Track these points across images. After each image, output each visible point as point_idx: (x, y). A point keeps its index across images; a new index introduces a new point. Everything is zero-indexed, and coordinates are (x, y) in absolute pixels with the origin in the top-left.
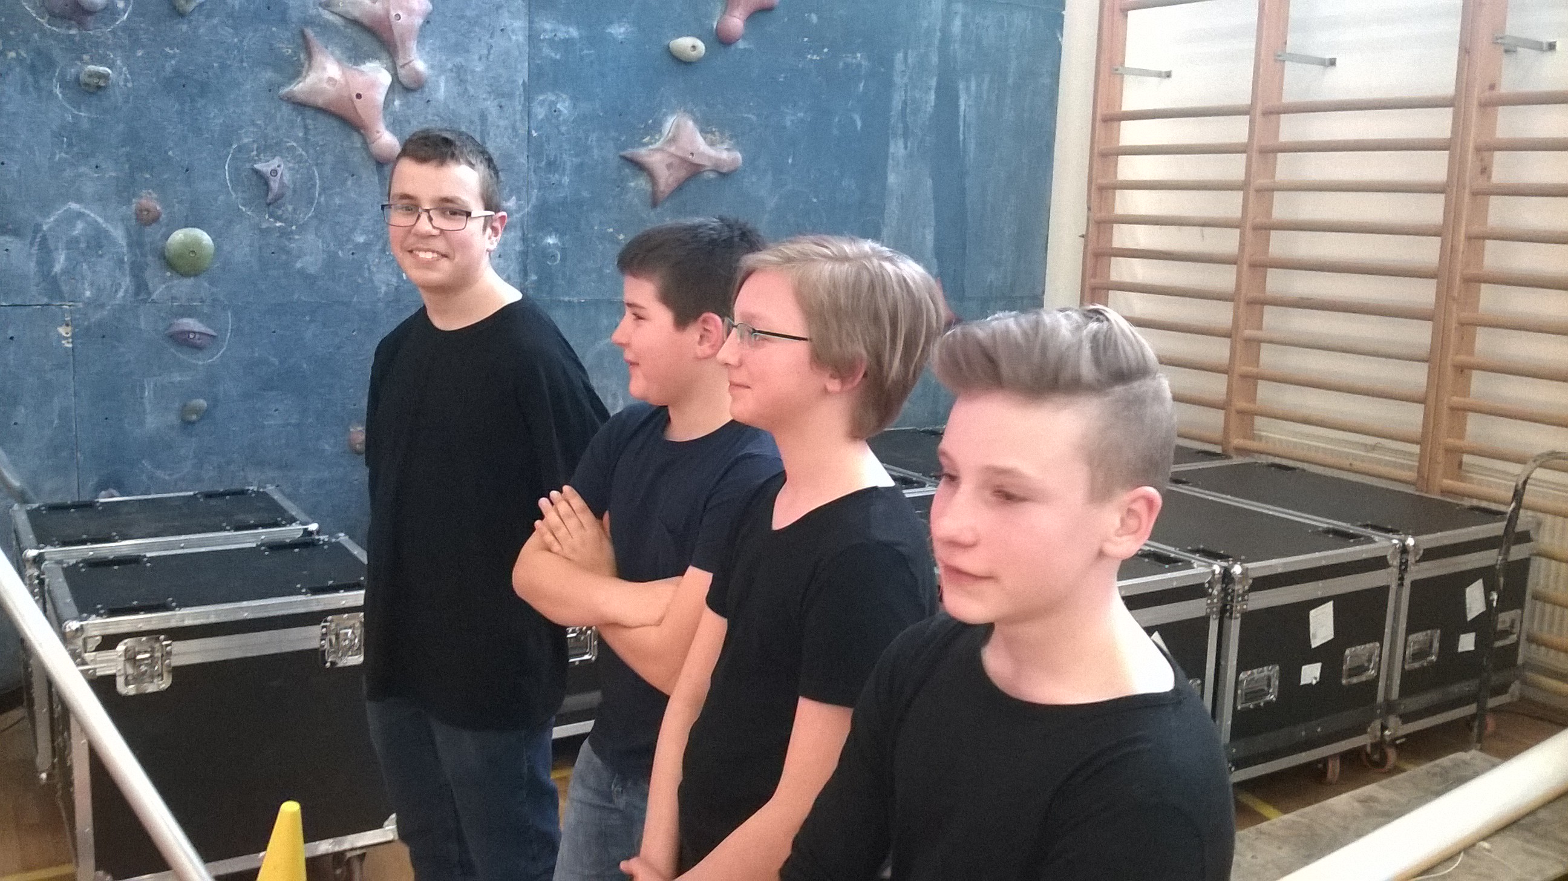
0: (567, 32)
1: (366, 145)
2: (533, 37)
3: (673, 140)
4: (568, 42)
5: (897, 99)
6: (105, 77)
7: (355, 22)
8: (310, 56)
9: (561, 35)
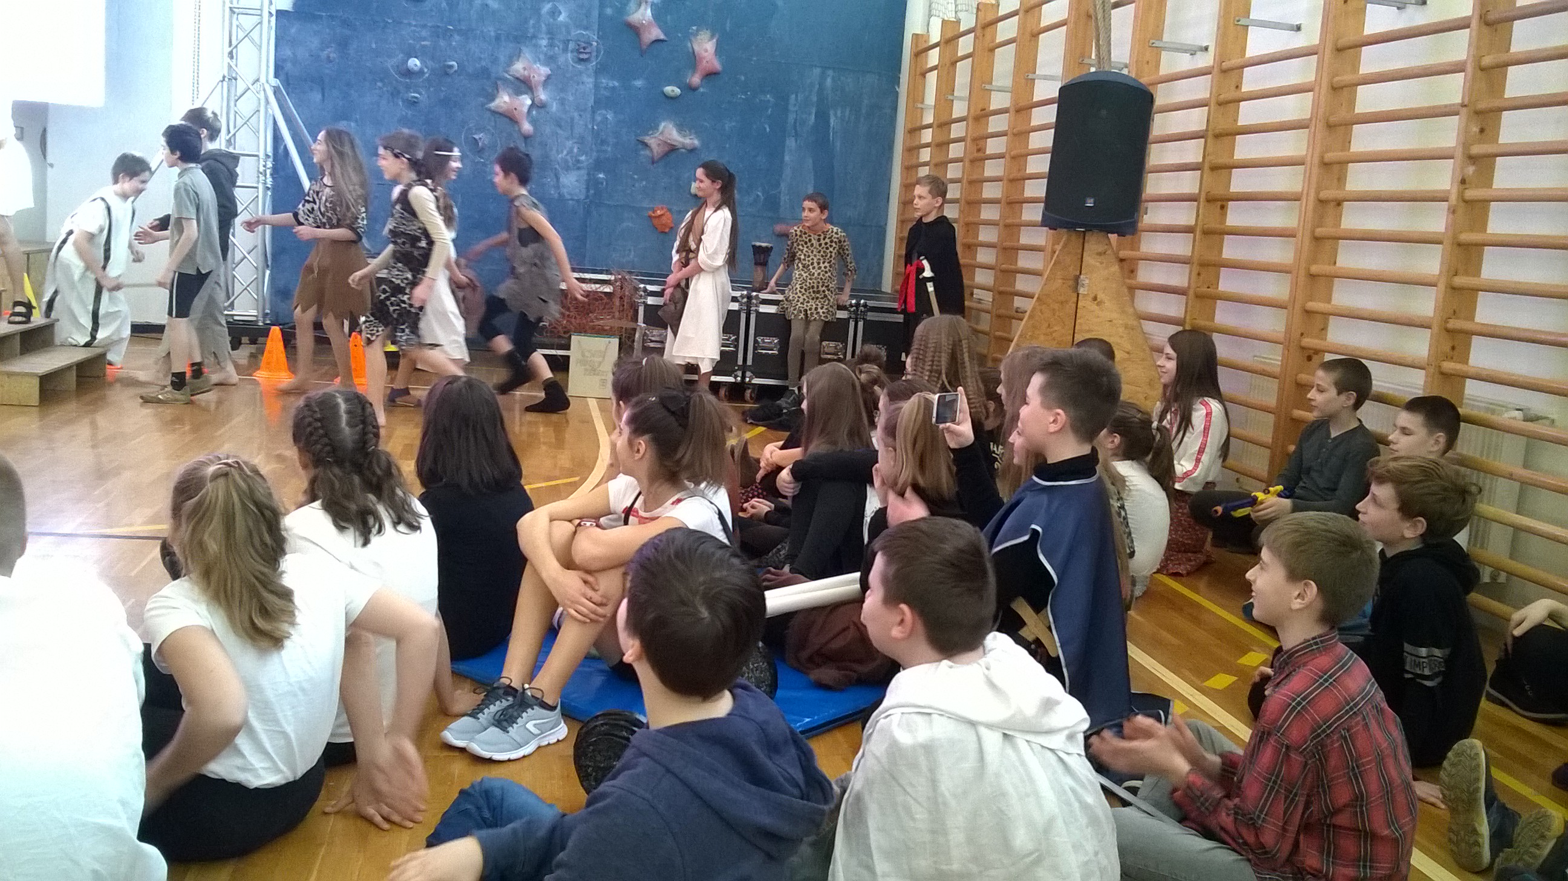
0: (613, 83)
1: (520, 130)
2: (597, 86)
3: (662, 133)
4: (614, 88)
5: (791, 117)
6: (416, 98)
7: (517, 78)
8: (498, 92)
9: (611, 85)
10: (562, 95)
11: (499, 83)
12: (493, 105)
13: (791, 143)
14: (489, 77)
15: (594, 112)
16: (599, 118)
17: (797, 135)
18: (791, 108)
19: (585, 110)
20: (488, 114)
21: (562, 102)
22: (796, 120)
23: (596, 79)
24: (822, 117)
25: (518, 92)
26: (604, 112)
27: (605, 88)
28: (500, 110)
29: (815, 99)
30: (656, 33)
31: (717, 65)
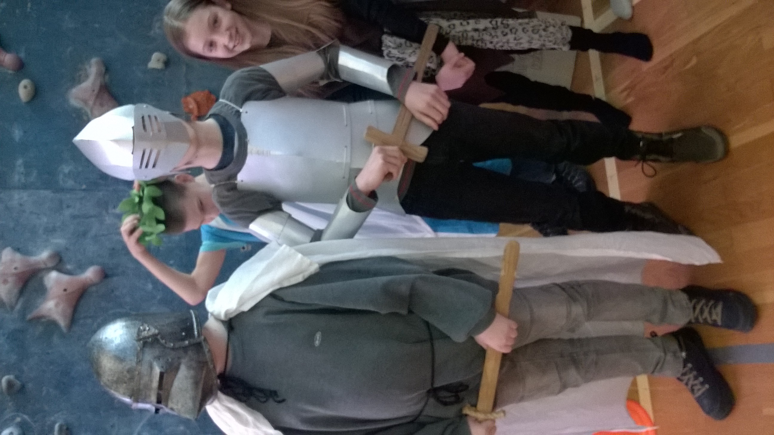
0: (20, 166)
2: (25, 187)
3: (85, 102)
4: (27, 165)
6: (61, 427)
7: (20, 291)
8: (43, 317)
9: (22, 169)
10: (41, 231)
11: (29, 317)
12: (62, 323)
14: (22, 331)
15: (62, 190)
16: (70, 183)
19: (61, 202)
20: (76, 328)
21: (51, 231)
23: (14, 188)
25: (42, 291)
26: (61, 176)
27: (27, 174)
28: (69, 311)
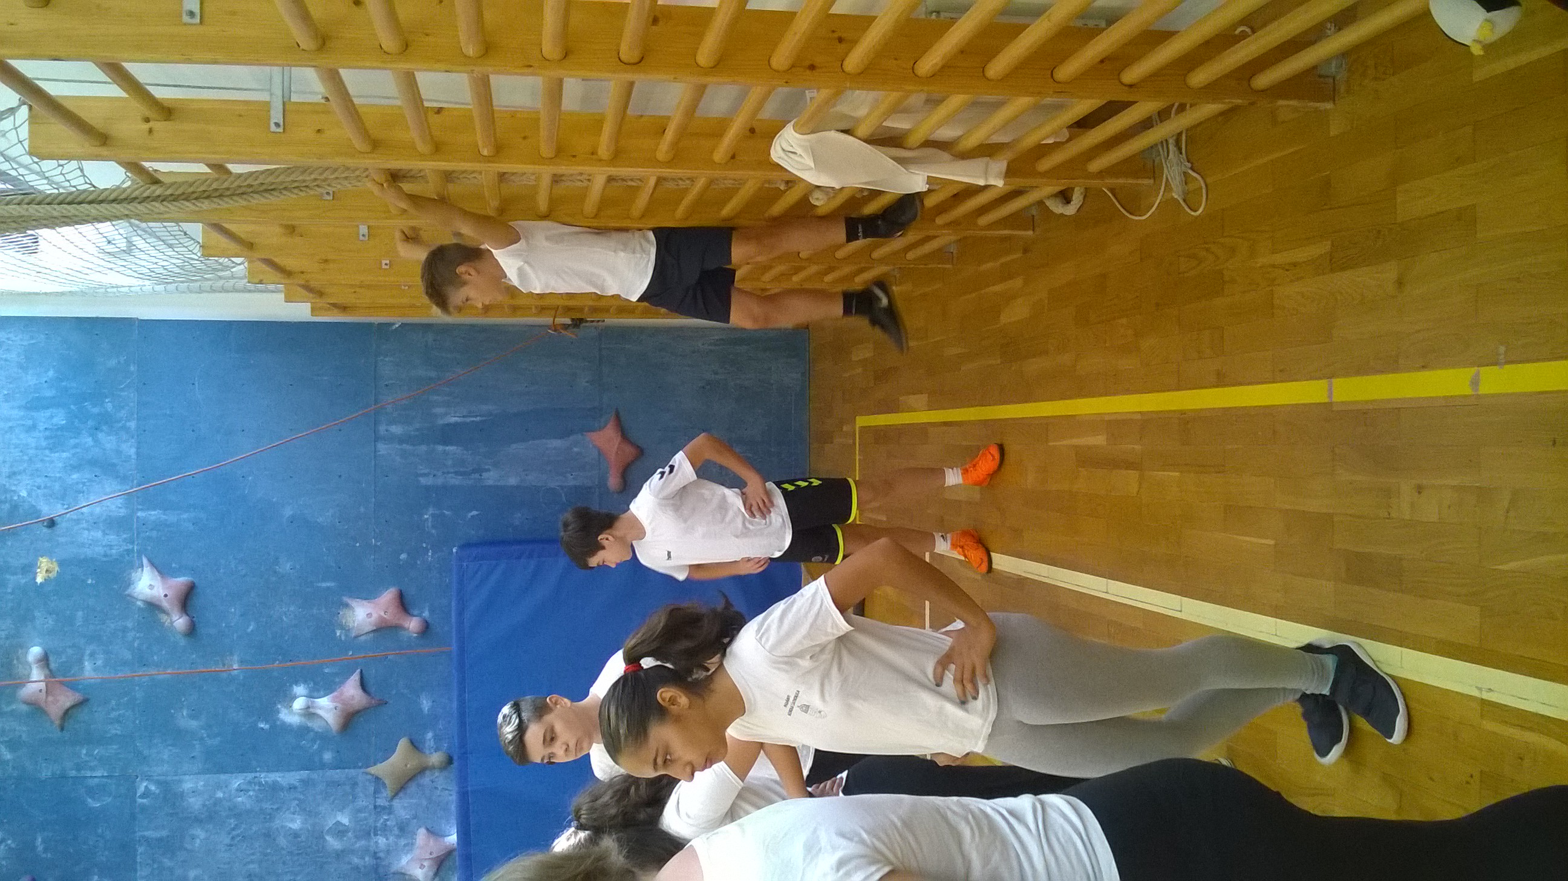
13: (491, 477)
17: (479, 470)
18: (440, 481)
22: (456, 473)
24: (448, 435)
29: (424, 448)
30: (351, 689)
31: (388, 596)
